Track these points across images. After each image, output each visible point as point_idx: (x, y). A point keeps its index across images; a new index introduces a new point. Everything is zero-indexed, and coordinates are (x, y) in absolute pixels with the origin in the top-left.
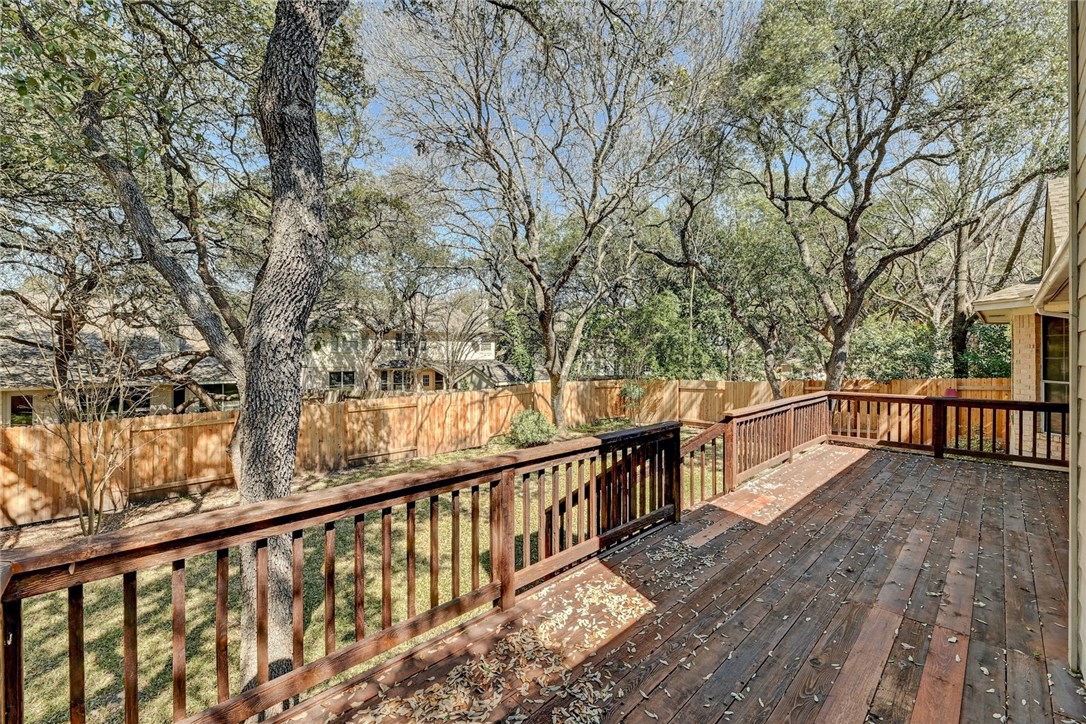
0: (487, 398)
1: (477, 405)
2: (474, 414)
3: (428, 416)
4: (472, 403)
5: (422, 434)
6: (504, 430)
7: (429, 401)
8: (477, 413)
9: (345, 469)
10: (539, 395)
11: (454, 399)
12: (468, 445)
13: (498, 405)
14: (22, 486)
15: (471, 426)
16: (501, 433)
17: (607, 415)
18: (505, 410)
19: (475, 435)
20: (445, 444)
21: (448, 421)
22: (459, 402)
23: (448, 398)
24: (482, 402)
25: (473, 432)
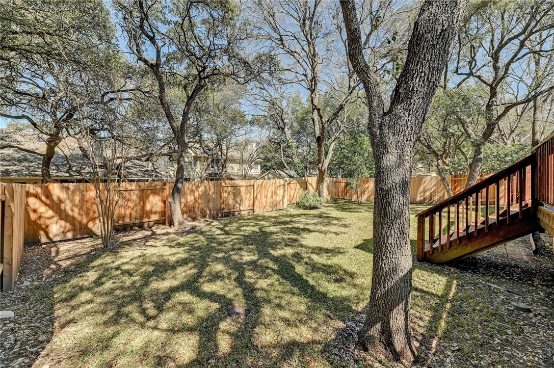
0: (286, 184)
1: (281, 187)
2: (280, 192)
3: (259, 191)
4: (279, 186)
5: (257, 201)
6: (293, 201)
7: (260, 184)
8: (282, 191)
9: (220, 218)
10: (309, 184)
11: (271, 183)
12: (278, 208)
13: (291, 188)
14: (55, 219)
15: (279, 198)
16: (292, 203)
17: (339, 196)
18: (294, 191)
19: (281, 203)
20: (267, 207)
21: (269, 194)
22: (274, 185)
23: (269, 182)
24: (284, 185)
25: (280, 202)
